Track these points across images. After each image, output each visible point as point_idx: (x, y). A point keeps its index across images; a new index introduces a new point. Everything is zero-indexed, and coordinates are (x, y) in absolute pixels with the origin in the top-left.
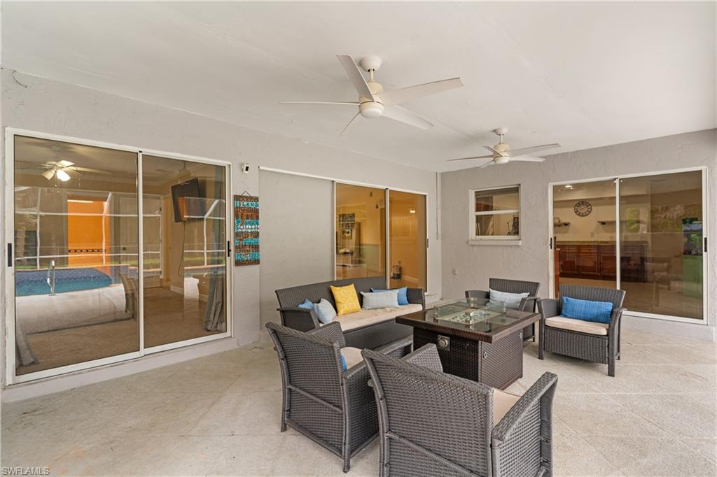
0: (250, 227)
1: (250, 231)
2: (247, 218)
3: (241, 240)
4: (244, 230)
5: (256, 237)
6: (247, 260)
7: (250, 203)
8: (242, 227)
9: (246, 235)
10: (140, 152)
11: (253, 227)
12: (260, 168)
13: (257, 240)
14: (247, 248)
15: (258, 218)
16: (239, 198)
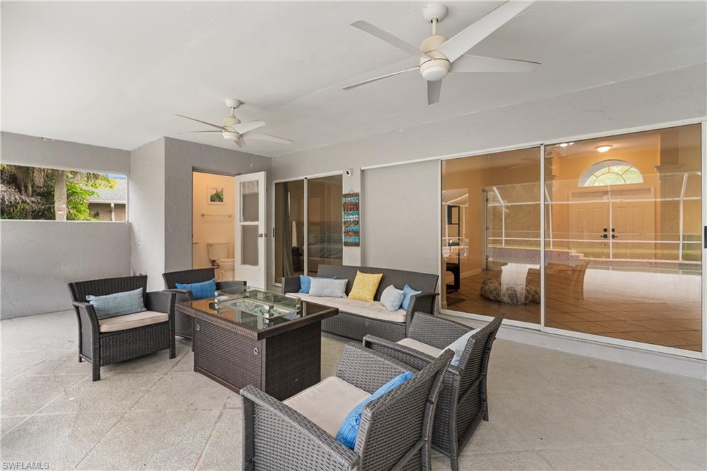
0: (352, 217)
1: (352, 220)
2: (351, 210)
3: (348, 227)
4: (348, 220)
5: (356, 225)
6: (351, 243)
7: (352, 199)
8: (347, 217)
9: (350, 223)
10: (306, 178)
11: (355, 217)
12: (363, 168)
13: (357, 227)
14: (351, 233)
15: (358, 209)
16: (346, 196)
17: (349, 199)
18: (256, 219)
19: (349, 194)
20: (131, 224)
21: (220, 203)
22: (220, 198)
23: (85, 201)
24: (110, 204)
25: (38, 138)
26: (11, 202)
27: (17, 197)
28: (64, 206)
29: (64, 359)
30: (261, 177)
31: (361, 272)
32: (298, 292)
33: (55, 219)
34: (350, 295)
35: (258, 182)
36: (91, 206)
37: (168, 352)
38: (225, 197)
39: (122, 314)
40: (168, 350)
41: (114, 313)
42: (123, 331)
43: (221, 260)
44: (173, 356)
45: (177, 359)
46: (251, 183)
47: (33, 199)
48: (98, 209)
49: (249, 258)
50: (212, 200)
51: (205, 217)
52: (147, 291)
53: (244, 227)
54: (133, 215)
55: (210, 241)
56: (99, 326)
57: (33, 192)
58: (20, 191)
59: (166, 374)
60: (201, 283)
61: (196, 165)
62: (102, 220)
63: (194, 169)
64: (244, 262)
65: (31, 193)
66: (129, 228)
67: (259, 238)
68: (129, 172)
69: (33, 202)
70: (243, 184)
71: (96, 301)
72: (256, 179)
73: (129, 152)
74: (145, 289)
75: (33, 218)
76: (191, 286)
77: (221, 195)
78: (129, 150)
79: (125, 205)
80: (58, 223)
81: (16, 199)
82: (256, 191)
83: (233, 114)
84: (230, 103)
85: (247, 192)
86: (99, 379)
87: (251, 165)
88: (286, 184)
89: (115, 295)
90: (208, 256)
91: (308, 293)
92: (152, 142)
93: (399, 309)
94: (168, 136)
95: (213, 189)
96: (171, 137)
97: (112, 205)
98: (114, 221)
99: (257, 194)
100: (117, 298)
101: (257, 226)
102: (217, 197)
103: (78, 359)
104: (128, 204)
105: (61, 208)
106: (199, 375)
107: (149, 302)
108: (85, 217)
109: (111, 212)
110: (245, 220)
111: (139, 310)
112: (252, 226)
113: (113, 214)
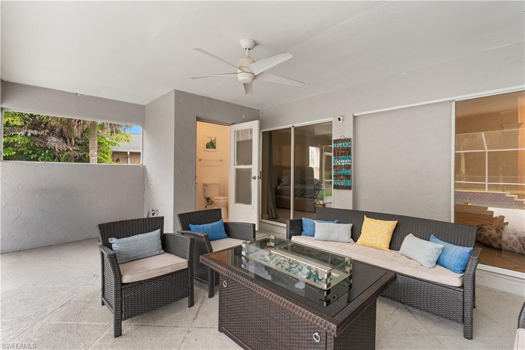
0: (344, 161)
1: (343, 164)
2: (342, 155)
3: (338, 171)
4: (339, 164)
5: (348, 169)
6: (341, 186)
7: (343, 144)
8: (338, 162)
9: (341, 167)
10: (293, 126)
11: (346, 161)
12: (354, 115)
13: (349, 171)
14: (342, 177)
15: (350, 154)
16: (336, 141)
17: (340, 144)
18: (250, 163)
19: (340, 140)
20: (144, 166)
21: (213, 150)
22: (213, 145)
23: (109, 150)
24: (127, 153)
25: (73, 93)
26: (60, 150)
27: (64, 146)
28: (96, 153)
29: (88, 299)
30: (254, 125)
31: (367, 217)
32: (300, 235)
33: (89, 162)
34: (358, 240)
35: (251, 130)
36: (114, 153)
37: (186, 300)
38: (217, 145)
39: (143, 257)
40: (187, 298)
41: (135, 257)
42: (145, 280)
43: (215, 198)
44: (192, 304)
45: (196, 306)
46: (245, 131)
47: (74, 148)
48: (119, 156)
49: (243, 197)
50: (207, 147)
51: (201, 161)
52: (164, 232)
53: (237, 170)
54: (146, 160)
55: (206, 182)
56: (121, 276)
57: (75, 143)
58: (66, 142)
59: (188, 332)
60: (211, 224)
61: (200, 115)
62: (121, 164)
63: (198, 119)
64: (238, 200)
65: (74, 144)
66: (144, 169)
67: (252, 180)
68: (144, 123)
69: (75, 150)
70: (238, 133)
71: (118, 244)
72: (251, 127)
73: (143, 107)
74: (162, 231)
75: (75, 162)
76: (203, 227)
77: (215, 143)
78: (144, 104)
79: (140, 153)
80: (92, 165)
81: (63, 147)
82: (249, 138)
83: (248, 55)
84: (245, 43)
85: (241, 139)
86: (121, 335)
87: (243, 116)
88: (270, 132)
89: (135, 237)
90: (204, 194)
91: (313, 236)
92: (163, 96)
93: (436, 265)
94: (178, 89)
95: (208, 138)
96: (180, 90)
97: (129, 153)
98: (129, 164)
99: (250, 141)
100: (137, 240)
101: (250, 170)
102: (211, 145)
103: (100, 302)
104: (143, 152)
105: (93, 154)
106: (223, 336)
107: (166, 244)
108: (109, 162)
109: (127, 158)
110: (238, 164)
111: (158, 253)
112: (245, 169)
113: (129, 159)
